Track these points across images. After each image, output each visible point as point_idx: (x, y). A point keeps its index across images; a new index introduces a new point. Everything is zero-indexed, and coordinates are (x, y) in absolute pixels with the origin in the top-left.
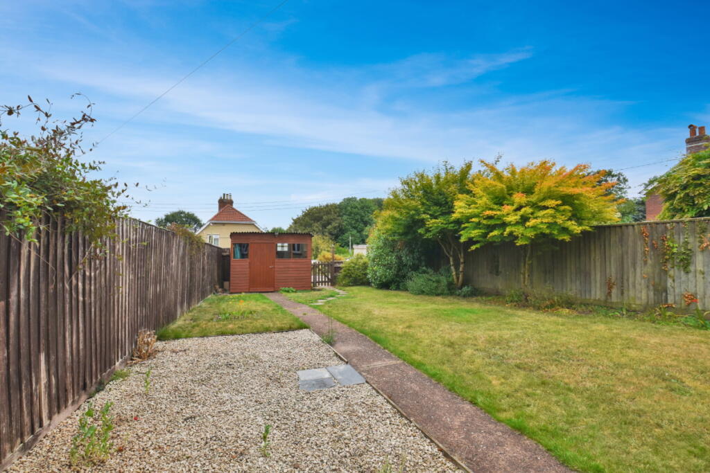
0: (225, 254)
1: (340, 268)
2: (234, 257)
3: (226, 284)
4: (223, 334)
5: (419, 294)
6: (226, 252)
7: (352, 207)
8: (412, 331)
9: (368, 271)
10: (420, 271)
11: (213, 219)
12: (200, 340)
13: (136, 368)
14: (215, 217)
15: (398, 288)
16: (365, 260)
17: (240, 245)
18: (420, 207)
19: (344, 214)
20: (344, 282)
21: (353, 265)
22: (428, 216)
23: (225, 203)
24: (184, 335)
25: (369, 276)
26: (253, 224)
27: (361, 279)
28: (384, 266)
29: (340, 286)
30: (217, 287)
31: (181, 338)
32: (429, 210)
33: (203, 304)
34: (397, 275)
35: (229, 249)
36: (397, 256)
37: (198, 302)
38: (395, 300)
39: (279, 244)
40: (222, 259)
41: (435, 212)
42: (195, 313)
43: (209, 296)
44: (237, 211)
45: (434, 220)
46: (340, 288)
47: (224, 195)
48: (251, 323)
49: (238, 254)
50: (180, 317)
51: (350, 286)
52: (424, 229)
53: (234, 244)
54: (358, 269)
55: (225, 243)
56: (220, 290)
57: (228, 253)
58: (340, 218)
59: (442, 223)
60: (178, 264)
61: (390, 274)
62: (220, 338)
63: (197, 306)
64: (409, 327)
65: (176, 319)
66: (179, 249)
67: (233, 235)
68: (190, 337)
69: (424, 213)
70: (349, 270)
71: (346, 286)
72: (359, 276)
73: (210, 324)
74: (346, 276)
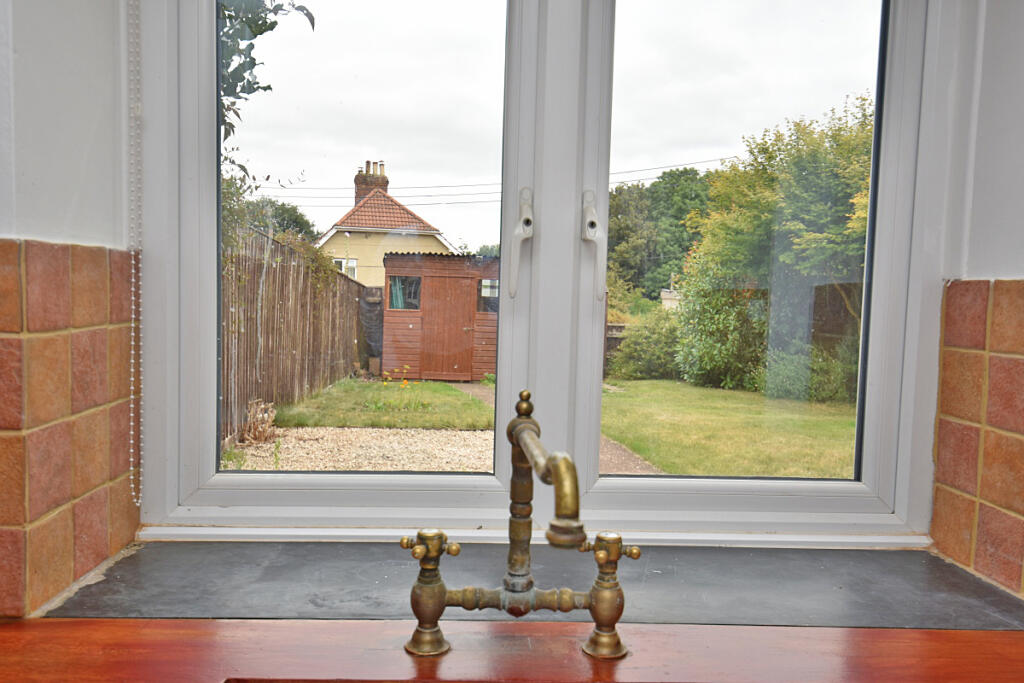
0: (371, 299)
1: (619, 340)
2: (391, 305)
3: (374, 362)
4: (373, 426)
5: (779, 397)
6: (373, 295)
7: (685, 196)
8: (713, 443)
9: (678, 347)
10: (793, 350)
11: (342, 222)
12: (338, 430)
13: (251, 451)
14: (349, 216)
15: (739, 386)
16: (674, 322)
17: (405, 281)
18: (783, 205)
19: (662, 214)
20: (623, 371)
21: (647, 333)
22: (802, 226)
23: (369, 184)
24: (311, 422)
25: (679, 358)
26: (433, 236)
27: (660, 365)
28: (712, 334)
29: (617, 378)
30: (357, 365)
31: (308, 426)
32: (808, 212)
33: (334, 390)
34: (739, 357)
35: (380, 289)
36: (739, 314)
37: (325, 385)
38: (720, 404)
39: (486, 282)
40: (367, 307)
41: (819, 216)
42: (322, 400)
43: (342, 380)
44: (396, 204)
45: (813, 235)
46: (614, 382)
47: (368, 163)
48: (421, 417)
49: (400, 301)
50: (299, 402)
51: (636, 379)
52: (792, 255)
53: (391, 278)
54: (657, 342)
55: (373, 276)
56: (362, 372)
57: (376, 299)
58: (651, 224)
59: (833, 242)
60: (296, 304)
61: (721, 352)
62: (370, 430)
63: (322, 391)
64: (709, 438)
65: (292, 402)
66: (297, 277)
67: (390, 259)
68: (321, 426)
69: (795, 217)
70: (636, 343)
71: (628, 379)
72: (659, 358)
73: (350, 414)
74: (630, 357)
